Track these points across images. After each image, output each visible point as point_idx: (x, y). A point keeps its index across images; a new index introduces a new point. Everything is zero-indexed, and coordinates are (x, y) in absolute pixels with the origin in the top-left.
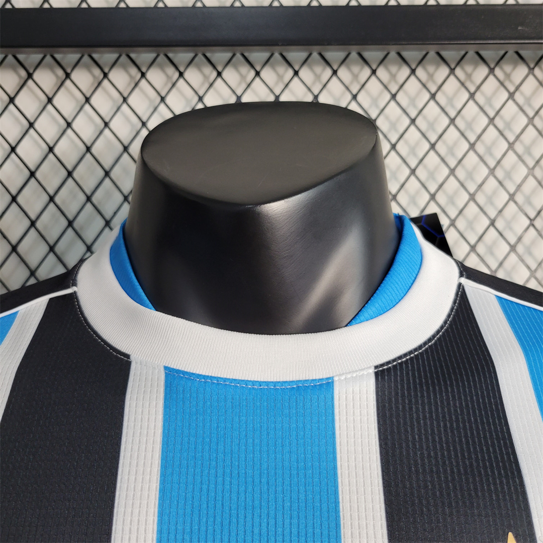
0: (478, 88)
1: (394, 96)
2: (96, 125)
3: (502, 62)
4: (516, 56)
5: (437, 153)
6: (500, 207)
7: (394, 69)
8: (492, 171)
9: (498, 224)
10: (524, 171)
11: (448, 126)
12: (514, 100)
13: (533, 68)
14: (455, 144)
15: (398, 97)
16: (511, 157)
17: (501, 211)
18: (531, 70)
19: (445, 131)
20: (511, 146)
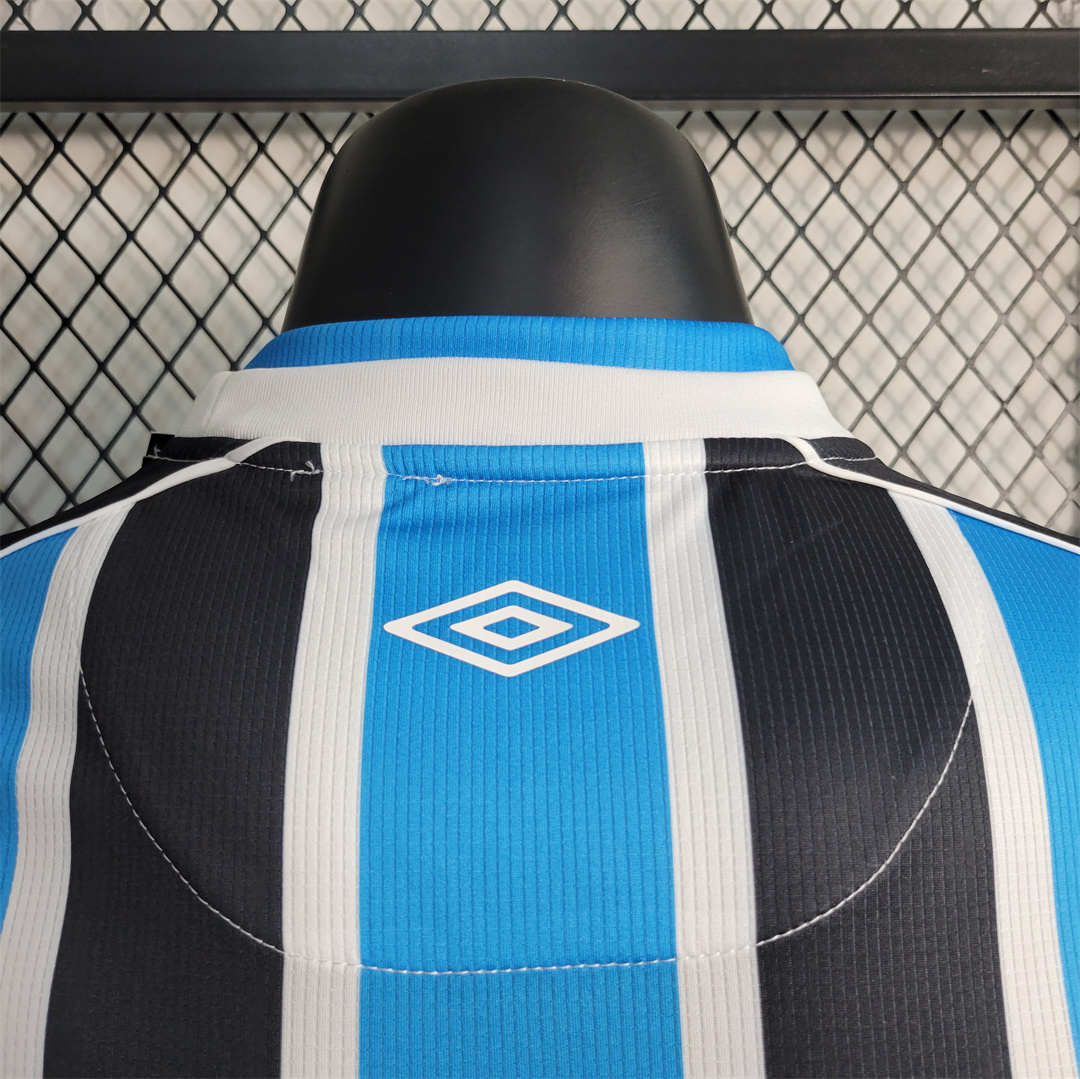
0: (915, 171)
1: (767, 187)
2: (244, 237)
3: (954, 127)
4: (980, 117)
5: (842, 286)
6: (950, 381)
7: (767, 138)
8: (937, 318)
9: (945, 410)
10: (992, 318)
11: (862, 239)
12: (976, 194)
13: (1010, 138)
14: (874, 270)
15: (775, 189)
16: (970, 292)
17: (951, 388)
18: (1006, 141)
19: (856, 248)
20: (970, 273)
